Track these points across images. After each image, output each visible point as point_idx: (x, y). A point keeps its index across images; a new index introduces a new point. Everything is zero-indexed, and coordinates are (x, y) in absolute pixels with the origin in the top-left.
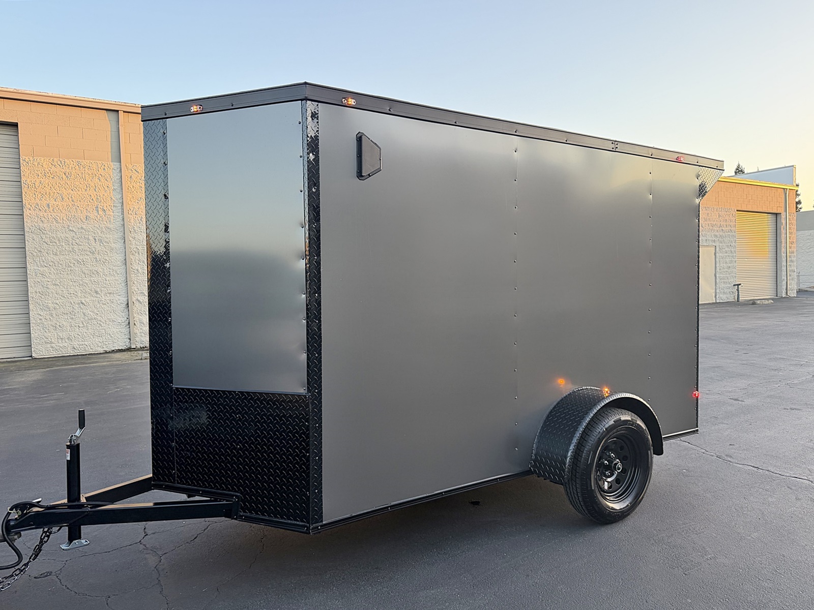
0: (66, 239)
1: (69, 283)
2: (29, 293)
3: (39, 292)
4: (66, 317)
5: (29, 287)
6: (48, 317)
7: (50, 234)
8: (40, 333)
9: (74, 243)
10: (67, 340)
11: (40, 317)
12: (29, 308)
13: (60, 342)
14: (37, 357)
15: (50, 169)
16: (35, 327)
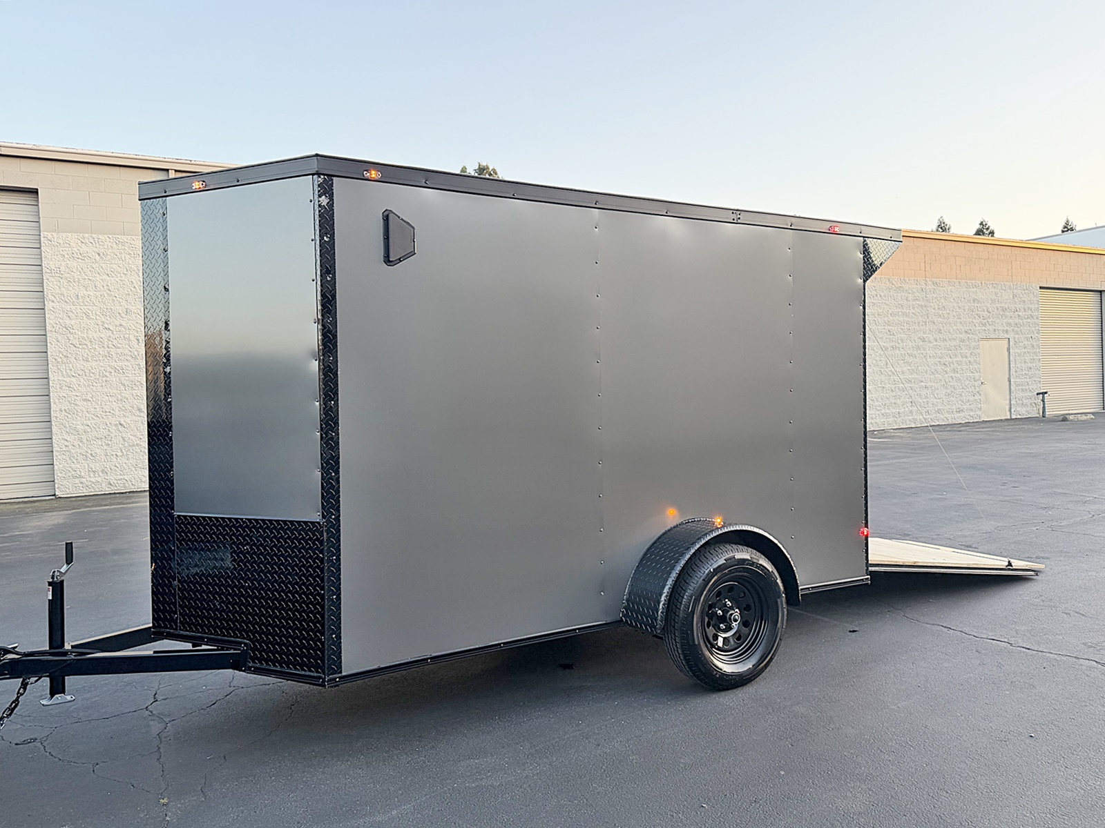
0: (101, 340)
1: (103, 398)
2: (52, 412)
3: (65, 410)
4: (100, 443)
5: (52, 403)
6: (76, 443)
7: (80, 333)
8: (66, 465)
9: (110, 346)
10: (101, 474)
11: (66, 443)
12: (51, 432)
13: (92, 475)
14: (62, 496)
15: (79, 248)
16: (59, 457)
